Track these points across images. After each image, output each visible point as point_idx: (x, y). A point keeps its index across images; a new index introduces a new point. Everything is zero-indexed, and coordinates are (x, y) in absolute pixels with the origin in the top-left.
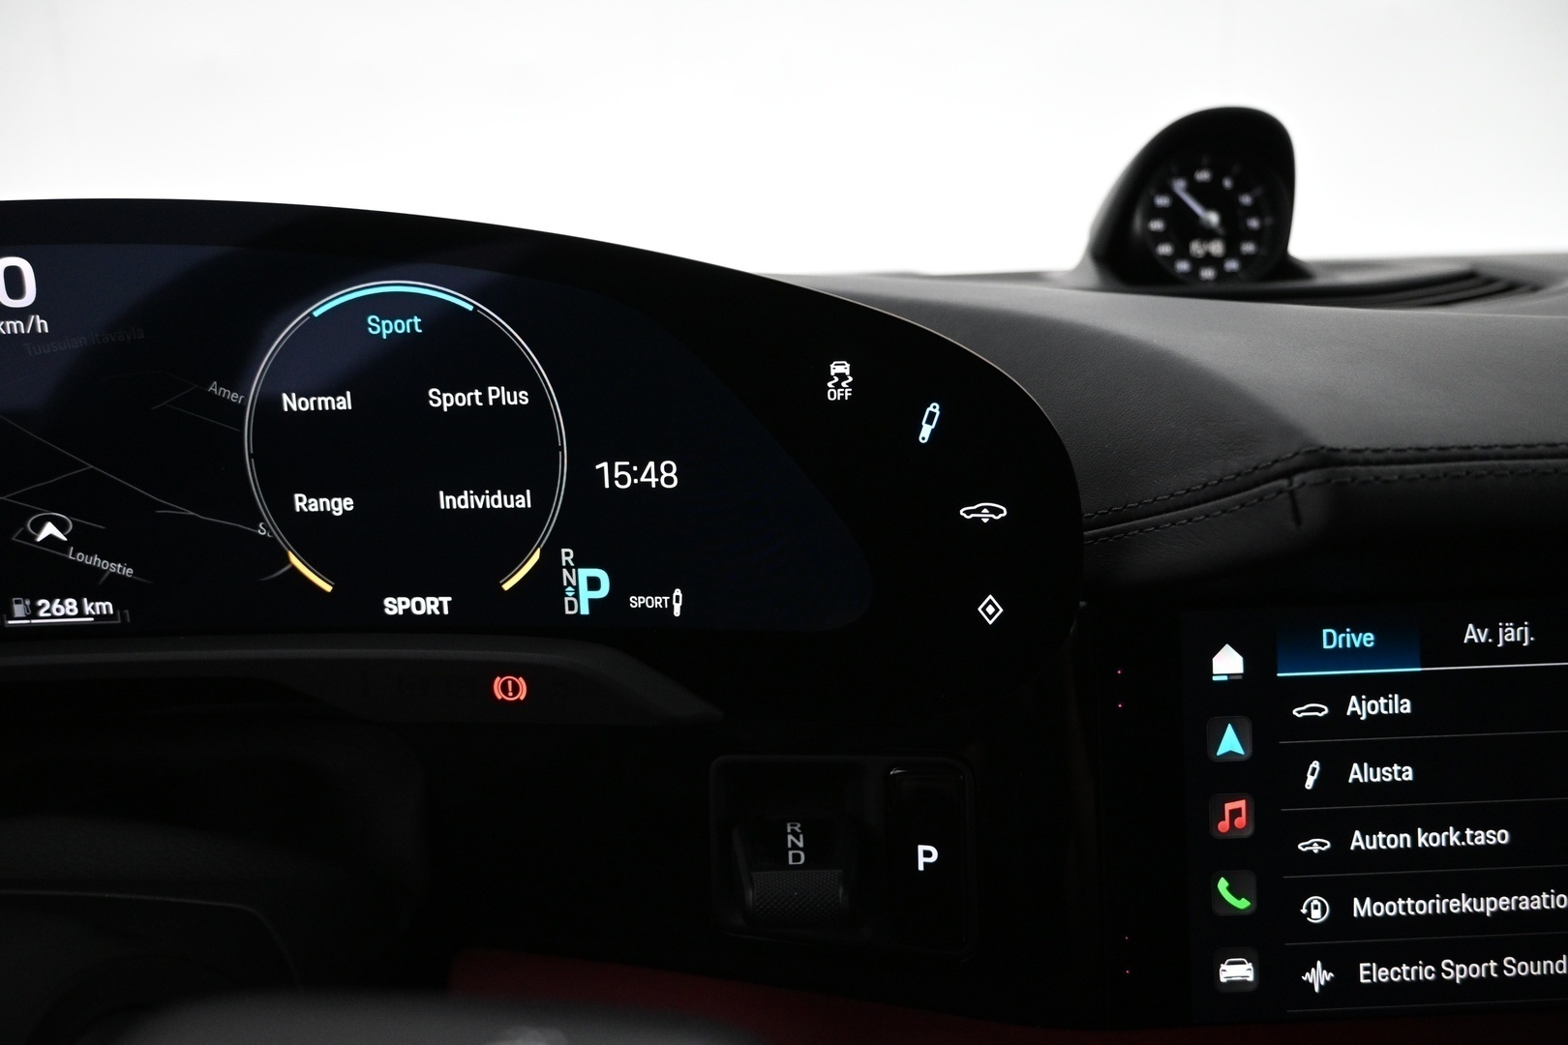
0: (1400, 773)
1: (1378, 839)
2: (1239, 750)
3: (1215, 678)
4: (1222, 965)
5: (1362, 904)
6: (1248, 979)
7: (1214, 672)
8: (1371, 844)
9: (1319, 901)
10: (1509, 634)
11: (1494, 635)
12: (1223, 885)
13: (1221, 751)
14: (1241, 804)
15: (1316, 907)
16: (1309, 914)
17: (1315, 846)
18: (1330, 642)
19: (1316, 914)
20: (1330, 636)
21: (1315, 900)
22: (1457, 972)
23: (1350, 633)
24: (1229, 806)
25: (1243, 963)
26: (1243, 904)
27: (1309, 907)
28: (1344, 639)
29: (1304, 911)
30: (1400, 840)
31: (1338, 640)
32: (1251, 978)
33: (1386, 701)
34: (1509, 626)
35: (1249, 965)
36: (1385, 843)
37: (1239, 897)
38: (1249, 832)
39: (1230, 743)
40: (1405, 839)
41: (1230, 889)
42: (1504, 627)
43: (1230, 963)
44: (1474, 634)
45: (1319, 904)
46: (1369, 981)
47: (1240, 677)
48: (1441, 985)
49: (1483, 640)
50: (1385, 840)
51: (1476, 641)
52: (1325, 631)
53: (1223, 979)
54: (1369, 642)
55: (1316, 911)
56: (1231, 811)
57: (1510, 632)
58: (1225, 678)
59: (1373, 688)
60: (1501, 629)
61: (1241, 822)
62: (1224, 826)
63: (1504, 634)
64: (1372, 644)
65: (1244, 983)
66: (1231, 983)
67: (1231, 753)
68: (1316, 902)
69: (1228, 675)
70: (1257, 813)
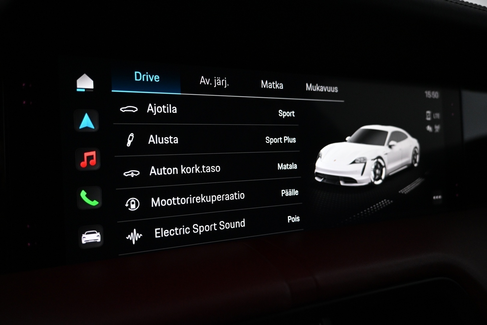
0: (173, 140)
1: (163, 170)
2: (92, 126)
3: (78, 90)
4: (83, 235)
5: (156, 201)
6: (98, 241)
7: (78, 87)
8: (160, 172)
9: (135, 200)
10: (219, 82)
11: (212, 81)
12: (83, 194)
13: (82, 126)
14: (93, 153)
15: (133, 203)
16: (129, 206)
17: (132, 174)
18: (138, 78)
19: (133, 206)
20: (138, 75)
21: (133, 200)
22: (199, 229)
23: (148, 74)
24: (86, 154)
25: (95, 233)
26: (95, 203)
27: (129, 203)
28: (145, 77)
29: (127, 205)
30: (173, 170)
31: (142, 77)
32: (99, 240)
33: (165, 107)
34: (219, 79)
35: (98, 234)
36: (166, 172)
37: (92, 200)
38: (98, 167)
39: (87, 122)
40: (175, 170)
41: (87, 196)
42: (217, 79)
43: (87, 234)
44: (203, 81)
45: (135, 201)
46: (160, 237)
47: (92, 91)
48: (193, 236)
49: (208, 84)
50: (166, 171)
51: (205, 84)
52: (136, 72)
53: (83, 242)
54: (157, 80)
55: (133, 205)
56: (88, 157)
57: (219, 81)
58: (84, 90)
59: (159, 101)
60: (215, 80)
61: (93, 162)
62: (83, 164)
63: (217, 82)
64: (159, 80)
65: (95, 243)
66: (88, 244)
67: (87, 128)
68: (133, 201)
69: (86, 89)
70: (101, 157)
